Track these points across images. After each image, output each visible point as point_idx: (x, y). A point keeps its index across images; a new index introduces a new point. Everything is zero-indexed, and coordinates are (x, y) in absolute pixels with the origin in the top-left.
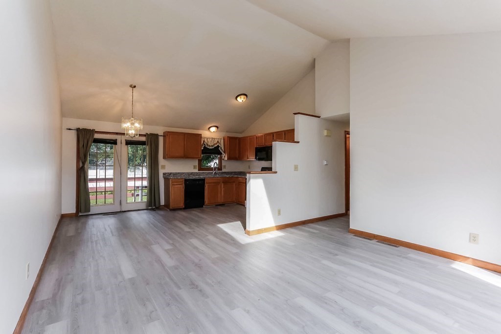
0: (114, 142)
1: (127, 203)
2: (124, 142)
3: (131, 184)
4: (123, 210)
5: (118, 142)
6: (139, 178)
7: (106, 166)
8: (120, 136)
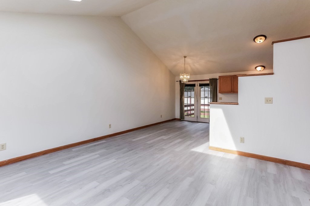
0: (194, 85)
1: (200, 118)
2: (199, 85)
3: (202, 107)
4: (198, 121)
5: (196, 85)
6: (206, 105)
7: (191, 98)
8: (197, 82)
